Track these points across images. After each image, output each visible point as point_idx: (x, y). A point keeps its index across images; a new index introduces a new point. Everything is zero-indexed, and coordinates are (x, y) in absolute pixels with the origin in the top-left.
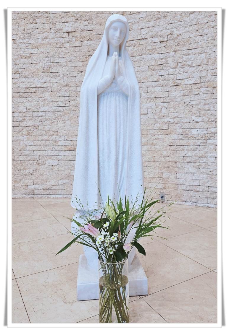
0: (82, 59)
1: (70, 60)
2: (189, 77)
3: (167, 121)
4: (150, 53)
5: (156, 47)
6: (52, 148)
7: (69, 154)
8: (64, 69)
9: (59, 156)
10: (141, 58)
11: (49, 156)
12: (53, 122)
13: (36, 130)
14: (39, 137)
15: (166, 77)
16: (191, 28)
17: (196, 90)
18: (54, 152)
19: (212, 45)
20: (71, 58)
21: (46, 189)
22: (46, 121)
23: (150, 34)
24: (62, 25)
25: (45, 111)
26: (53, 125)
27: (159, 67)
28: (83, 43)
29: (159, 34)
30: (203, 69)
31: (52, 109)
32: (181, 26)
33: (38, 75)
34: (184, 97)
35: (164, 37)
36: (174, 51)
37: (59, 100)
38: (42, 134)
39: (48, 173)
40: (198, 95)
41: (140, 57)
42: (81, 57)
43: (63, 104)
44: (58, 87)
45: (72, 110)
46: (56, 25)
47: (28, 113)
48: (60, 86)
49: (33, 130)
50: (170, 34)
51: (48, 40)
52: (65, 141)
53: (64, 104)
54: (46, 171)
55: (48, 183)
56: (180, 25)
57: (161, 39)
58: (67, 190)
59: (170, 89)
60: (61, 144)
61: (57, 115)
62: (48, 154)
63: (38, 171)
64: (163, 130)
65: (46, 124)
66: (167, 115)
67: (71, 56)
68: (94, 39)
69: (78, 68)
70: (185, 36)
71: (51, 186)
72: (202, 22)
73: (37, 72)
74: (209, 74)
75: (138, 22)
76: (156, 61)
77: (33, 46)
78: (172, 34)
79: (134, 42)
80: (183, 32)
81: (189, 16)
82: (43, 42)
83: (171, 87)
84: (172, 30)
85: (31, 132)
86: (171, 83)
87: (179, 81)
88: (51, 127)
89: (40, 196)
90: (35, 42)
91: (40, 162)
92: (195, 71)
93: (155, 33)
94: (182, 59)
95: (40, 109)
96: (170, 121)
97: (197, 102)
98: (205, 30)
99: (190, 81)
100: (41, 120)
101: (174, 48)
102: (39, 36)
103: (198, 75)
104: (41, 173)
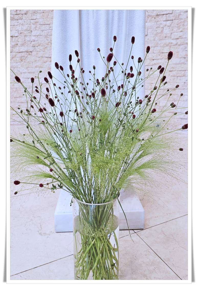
3: (169, 43)
13: (29, 56)
14: (32, 64)
22: (39, 46)
25: (37, 34)
26: (46, 51)
31: (45, 32)
38: (36, 61)
47: (20, 38)
49: (26, 56)
64: (163, 54)
65: (38, 50)
66: (169, 35)
85: (24, 58)
88: (44, 52)
95: (32, 33)
96: (172, 43)
100: (33, 45)
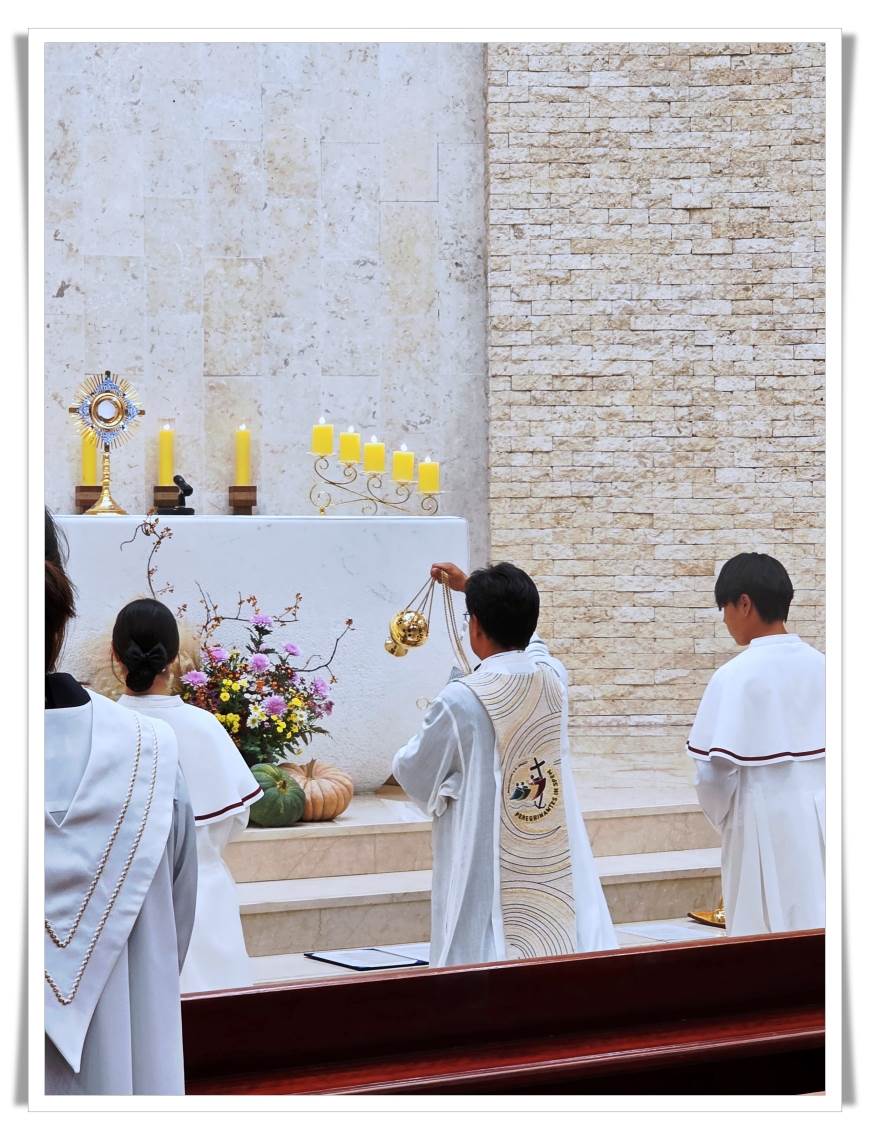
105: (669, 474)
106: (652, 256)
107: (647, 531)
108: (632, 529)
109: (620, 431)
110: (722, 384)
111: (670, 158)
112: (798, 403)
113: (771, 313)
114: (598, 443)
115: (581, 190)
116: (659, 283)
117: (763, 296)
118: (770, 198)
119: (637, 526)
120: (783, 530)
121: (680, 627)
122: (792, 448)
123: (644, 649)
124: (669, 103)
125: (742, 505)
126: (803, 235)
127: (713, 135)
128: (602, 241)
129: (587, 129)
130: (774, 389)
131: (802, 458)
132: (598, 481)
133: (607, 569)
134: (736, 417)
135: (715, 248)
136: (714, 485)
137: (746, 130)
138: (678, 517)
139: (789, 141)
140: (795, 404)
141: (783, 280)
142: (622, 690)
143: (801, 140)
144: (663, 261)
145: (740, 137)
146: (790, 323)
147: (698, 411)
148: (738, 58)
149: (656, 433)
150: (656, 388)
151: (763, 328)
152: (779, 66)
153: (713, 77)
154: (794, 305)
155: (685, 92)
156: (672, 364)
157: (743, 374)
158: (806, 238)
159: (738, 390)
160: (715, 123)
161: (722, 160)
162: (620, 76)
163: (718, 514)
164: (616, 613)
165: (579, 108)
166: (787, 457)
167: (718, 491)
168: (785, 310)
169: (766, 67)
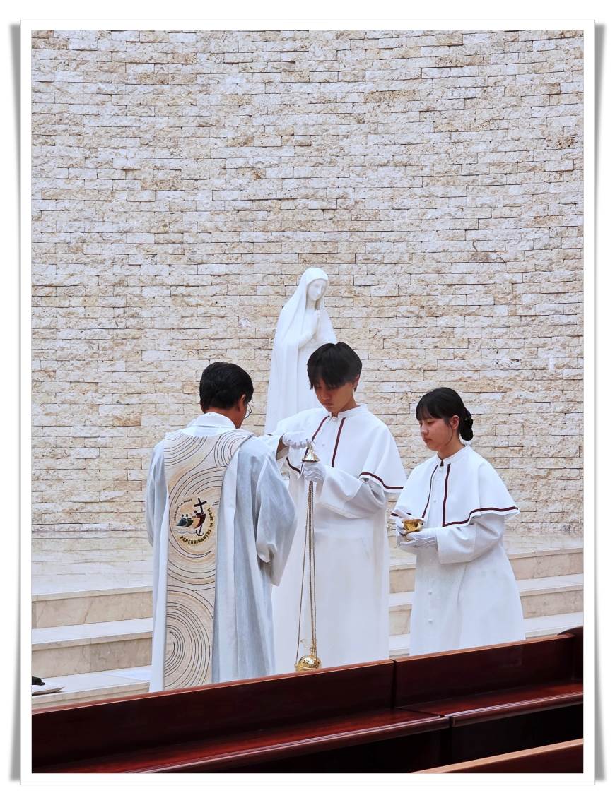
0: (155, 228)
1: (128, 228)
2: (377, 283)
4: (302, 228)
5: (315, 218)
6: (84, 420)
7: (122, 433)
8: (115, 248)
9: (99, 439)
10: (284, 236)
11: (77, 439)
12: (88, 363)
13: (49, 380)
14: (55, 397)
15: (335, 278)
16: (380, 193)
17: (391, 309)
18: (90, 430)
19: (418, 229)
20: (132, 224)
21: (70, 512)
22: (72, 360)
23: (303, 191)
24: (110, 154)
25: (70, 337)
26: (88, 370)
27: (320, 259)
28: (158, 195)
29: (321, 193)
30: (402, 271)
31: (87, 333)
32: (364, 186)
33: (57, 258)
34: (369, 321)
35: (329, 202)
36: (349, 230)
37: (103, 313)
38: (63, 390)
39: (75, 477)
40: (394, 319)
41: (281, 233)
42: (152, 225)
43: (110, 323)
44: (101, 287)
45: (131, 336)
46: (97, 151)
48: (106, 284)
49: (42, 379)
50: (342, 197)
51: (80, 183)
52: (113, 406)
53: (113, 324)
54: (69, 471)
55: (74, 499)
56: (361, 183)
57: (325, 205)
58: (118, 513)
59: (341, 302)
60: (105, 411)
61: (95, 347)
62: (76, 433)
63: (53, 471)
65: (71, 368)
67: (131, 220)
68: (183, 188)
69: (146, 247)
70: (369, 205)
71: (83, 505)
72: (400, 185)
73: (53, 251)
74: (413, 282)
75: (277, 165)
76: (313, 245)
77: (47, 194)
78: (345, 198)
79: (269, 202)
80: (366, 197)
81: (377, 170)
82: (67, 187)
83: (344, 299)
84: (346, 190)
85: (38, 383)
86: (343, 290)
87: (359, 288)
88: (82, 373)
89: (57, 527)
90: (51, 186)
91: (58, 451)
92: (389, 272)
93: (311, 192)
94: (364, 248)
97: (393, 332)
98: (406, 200)
99: (379, 291)
100: (59, 357)
101: (348, 224)
102: (60, 173)
103: (394, 282)
104: (60, 476)
105: (110, 354)
106: (99, 202)
107: (94, 394)
108: (84, 394)
109: (75, 325)
110: (147, 292)
111: (112, 134)
112: (200, 305)
113: (181, 243)
114: (60, 333)
115: (48, 155)
116: (104, 221)
117: (176, 231)
118: (181, 163)
119: (87, 392)
120: (189, 394)
121: (117, 462)
122: (195, 337)
123: (92, 477)
124: (111, 95)
125: (160, 377)
126: (204, 189)
127: (142, 119)
128: (64, 190)
129: (53, 112)
130: (183, 296)
131: (202, 344)
132: (60, 360)
133: (66, 421)
134: (156, 315)
135: (143, 197)
136: (141, 362)
137: (165, 116)
138: (115, 385)
139: (195, 124)
140: (197, 305)
141: (190, 220)
142: (76, 506)
143: (203, 124)
144: (107, 206)
145: (161, 121)
146: (195, 249)
147: (129, 311)
148: (159, 66)
149: (100, 326)
150: (100, 294)
151: (177, 253)
152: (187, 73)
153: (142, 78)
154: (198, 237)
155: (122, 88)
156: (112, 278)
157: (162, 285)
158: (206, 191)
159: (158, 295)
160: (143, 110)
161: (149, 136)
162: (76, 75)
163: (143, 383)
164: (72, 452)
165: (47, 96)
166: (191, 343)
167: (144, 366)
168: (191, 240)
169: (178, 73)
